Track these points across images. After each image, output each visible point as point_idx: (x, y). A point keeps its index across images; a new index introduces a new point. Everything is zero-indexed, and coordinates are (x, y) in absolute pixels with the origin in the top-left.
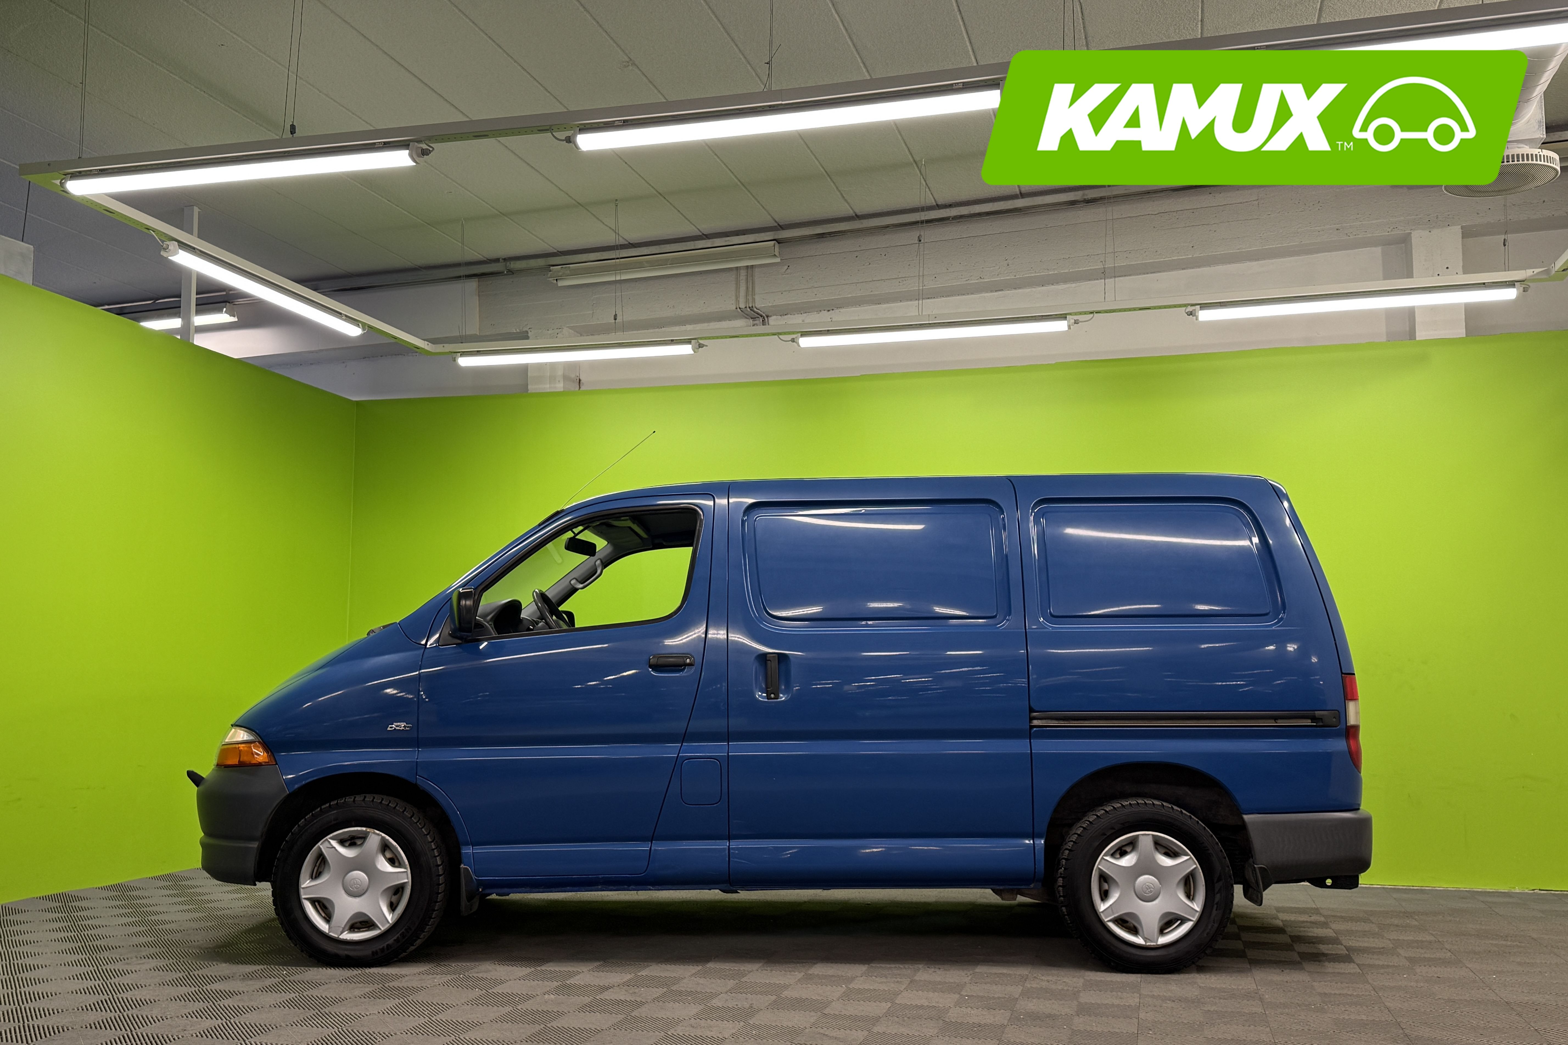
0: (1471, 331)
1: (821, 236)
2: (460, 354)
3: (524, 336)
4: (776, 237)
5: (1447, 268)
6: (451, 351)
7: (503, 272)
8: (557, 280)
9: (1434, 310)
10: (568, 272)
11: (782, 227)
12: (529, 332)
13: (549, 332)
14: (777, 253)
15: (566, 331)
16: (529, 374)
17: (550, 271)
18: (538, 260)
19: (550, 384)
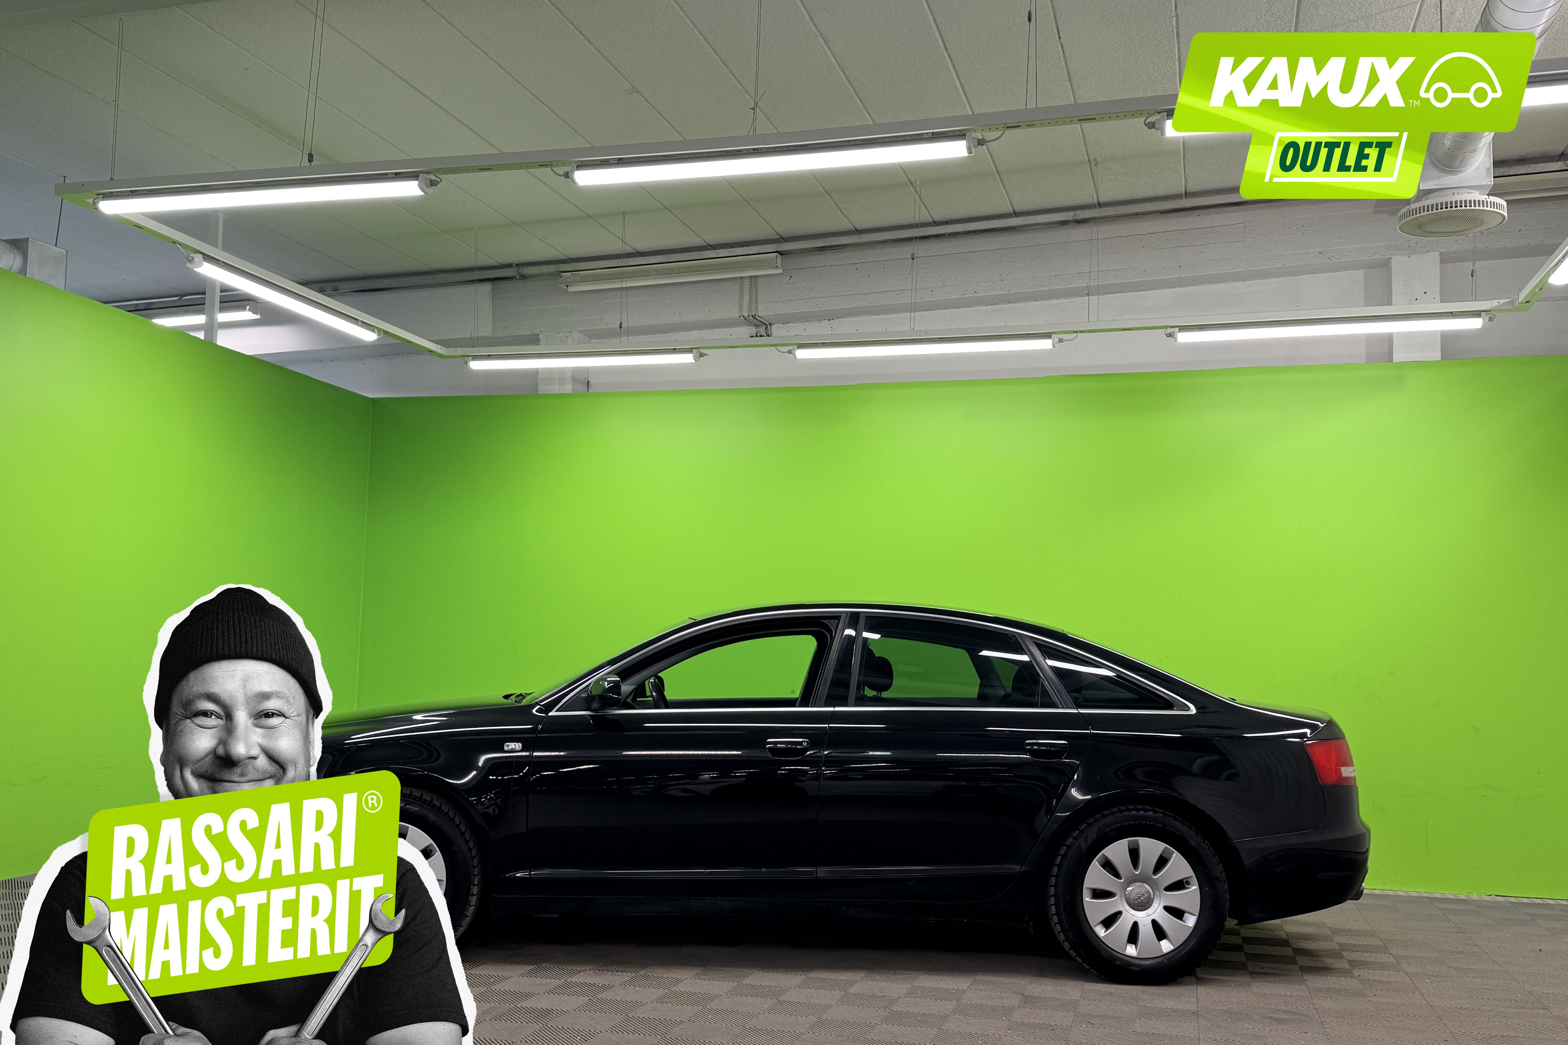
0: (1446, 355)
1: (822, 249)
2: (471, 358)
3: (536, 341)
4: (778, 250)
5: (1425, 293)
6: (463, 354)
7: (516, 277)
8: (567, 286)
9: (1411, 334)
10: (578, 279)
11: (784, 240)
12: (540, 335)
13: (560, 335)
14: (779, 265)
15: (575, 336)
16: (540, 376)
17: (561, 277)
18: (549, 266)
19: (559, 386)
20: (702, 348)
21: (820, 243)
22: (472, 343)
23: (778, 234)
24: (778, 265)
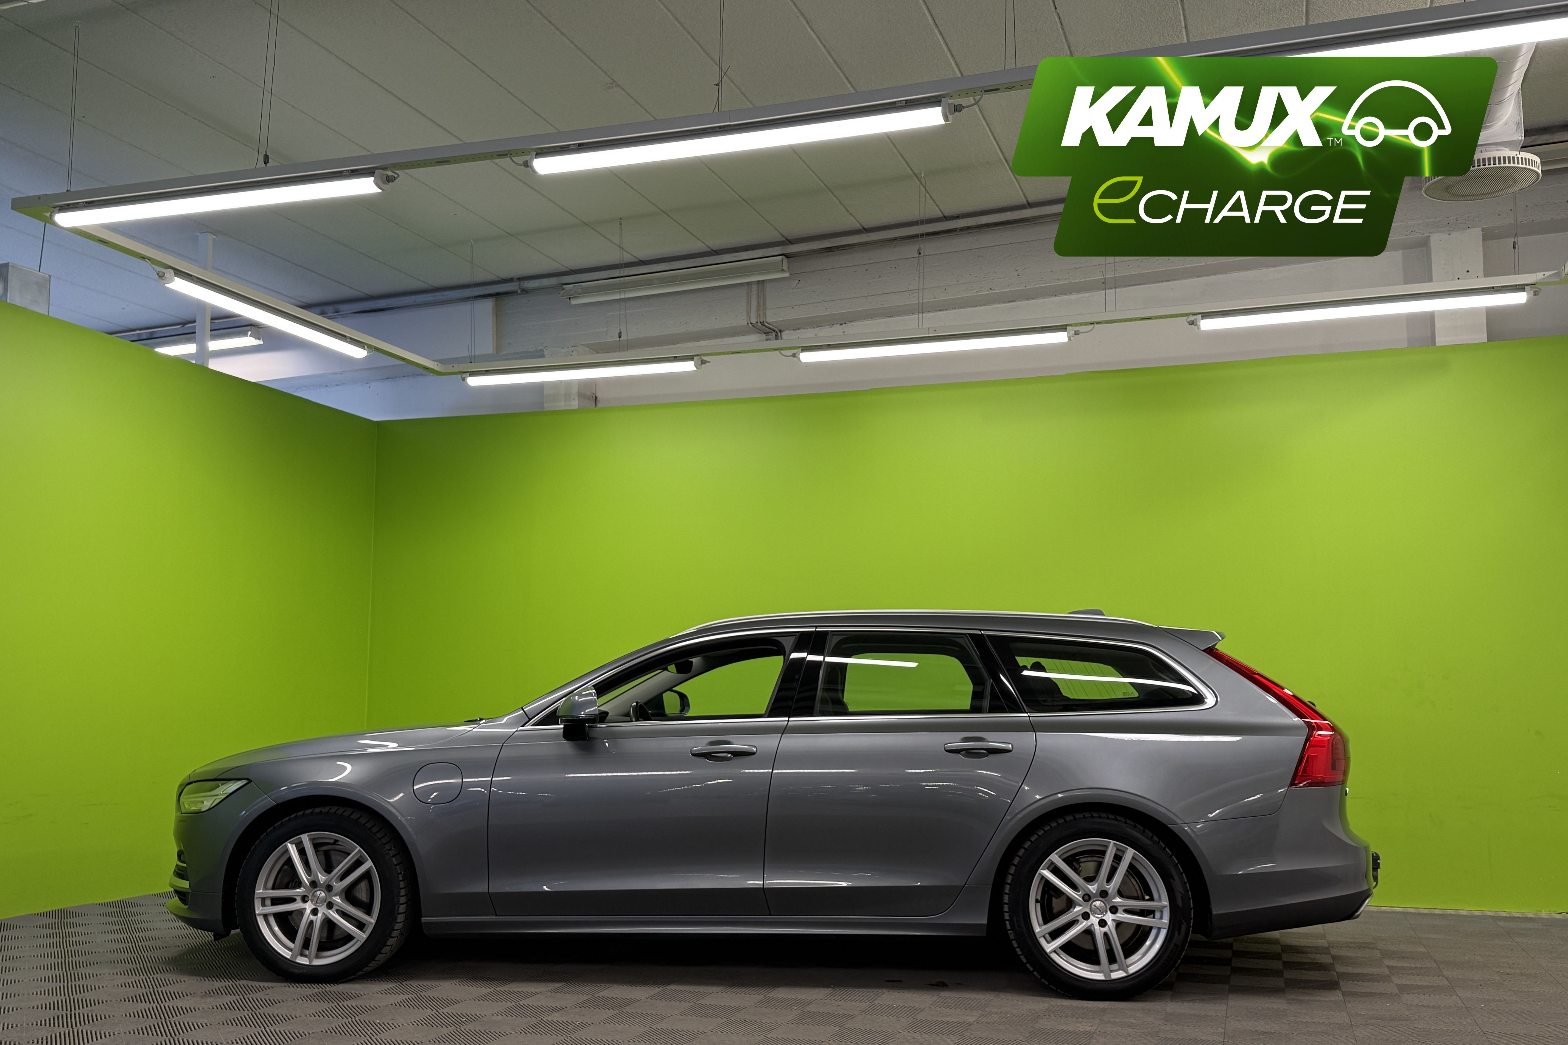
0: (1493, 336)
1: (829, 249)
2: (468, 374)
3: (539, 355)
4: (784, 252)
5: (1467, 271)
6: (461, 370)
7: (517, 292)
8: (570, 298)
9: (1455, 314)
10: (581, 290)
11: (790, 242)
12: (545, 350)
13: (565, 350)
14: (785, 268)
15: (580, 349)
16: (546, 389)
17: (563, 290)
18: (551, 279)
19: (565, 402)
20: (704, 355)
21: (826, 244)
22: (471, 360)
23: (783, 236)
24: (783, 268)
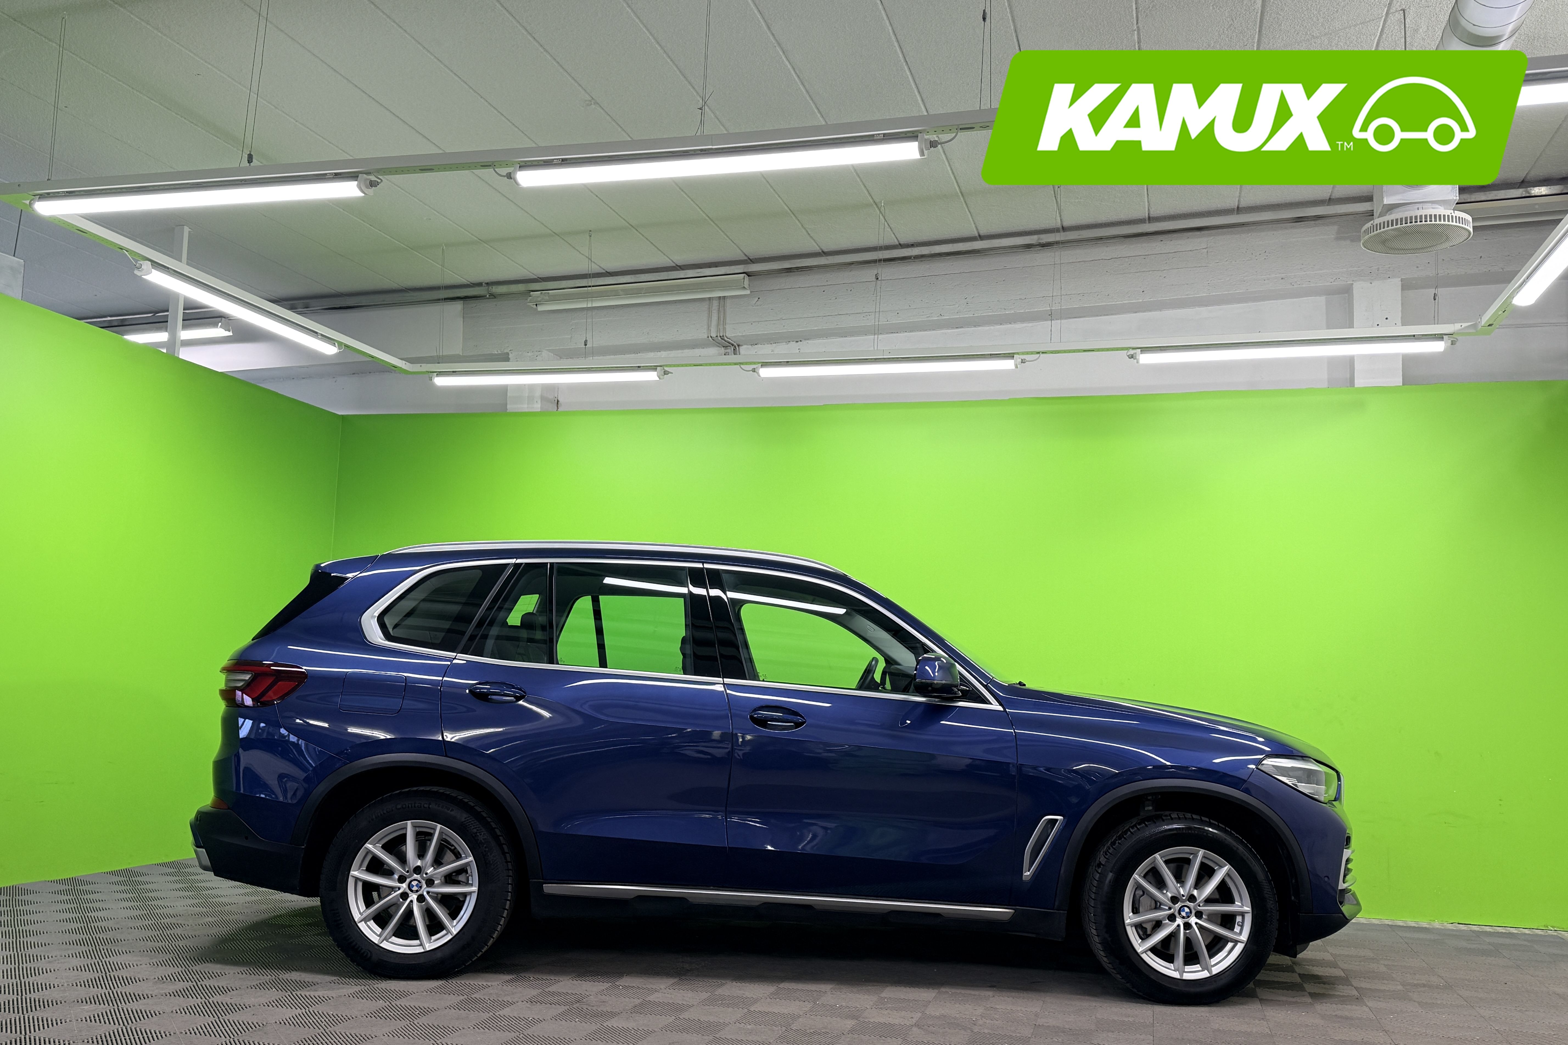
0: (1408, 380)
1: (789, 270)
2: (436, 374)
3: (505, 358)
4: (746, 271)
5: (1387, 319)
6: (427, 370)
7: (485, 296)
8: (536, 305)
9: (1372, 358)
10: (547, 298)
11: (752, 261)
12: (510, 354)
13: (529, 354)
14: (746, 286)
15: (545, 353)
16: (508, 394)
17: (530, 296)
18: (519, 285)
19: (528, 404)
20: (666, 366)
21: (787, 265)
22: (439, 360)
23: (746, 255)
24: (744, 286)
